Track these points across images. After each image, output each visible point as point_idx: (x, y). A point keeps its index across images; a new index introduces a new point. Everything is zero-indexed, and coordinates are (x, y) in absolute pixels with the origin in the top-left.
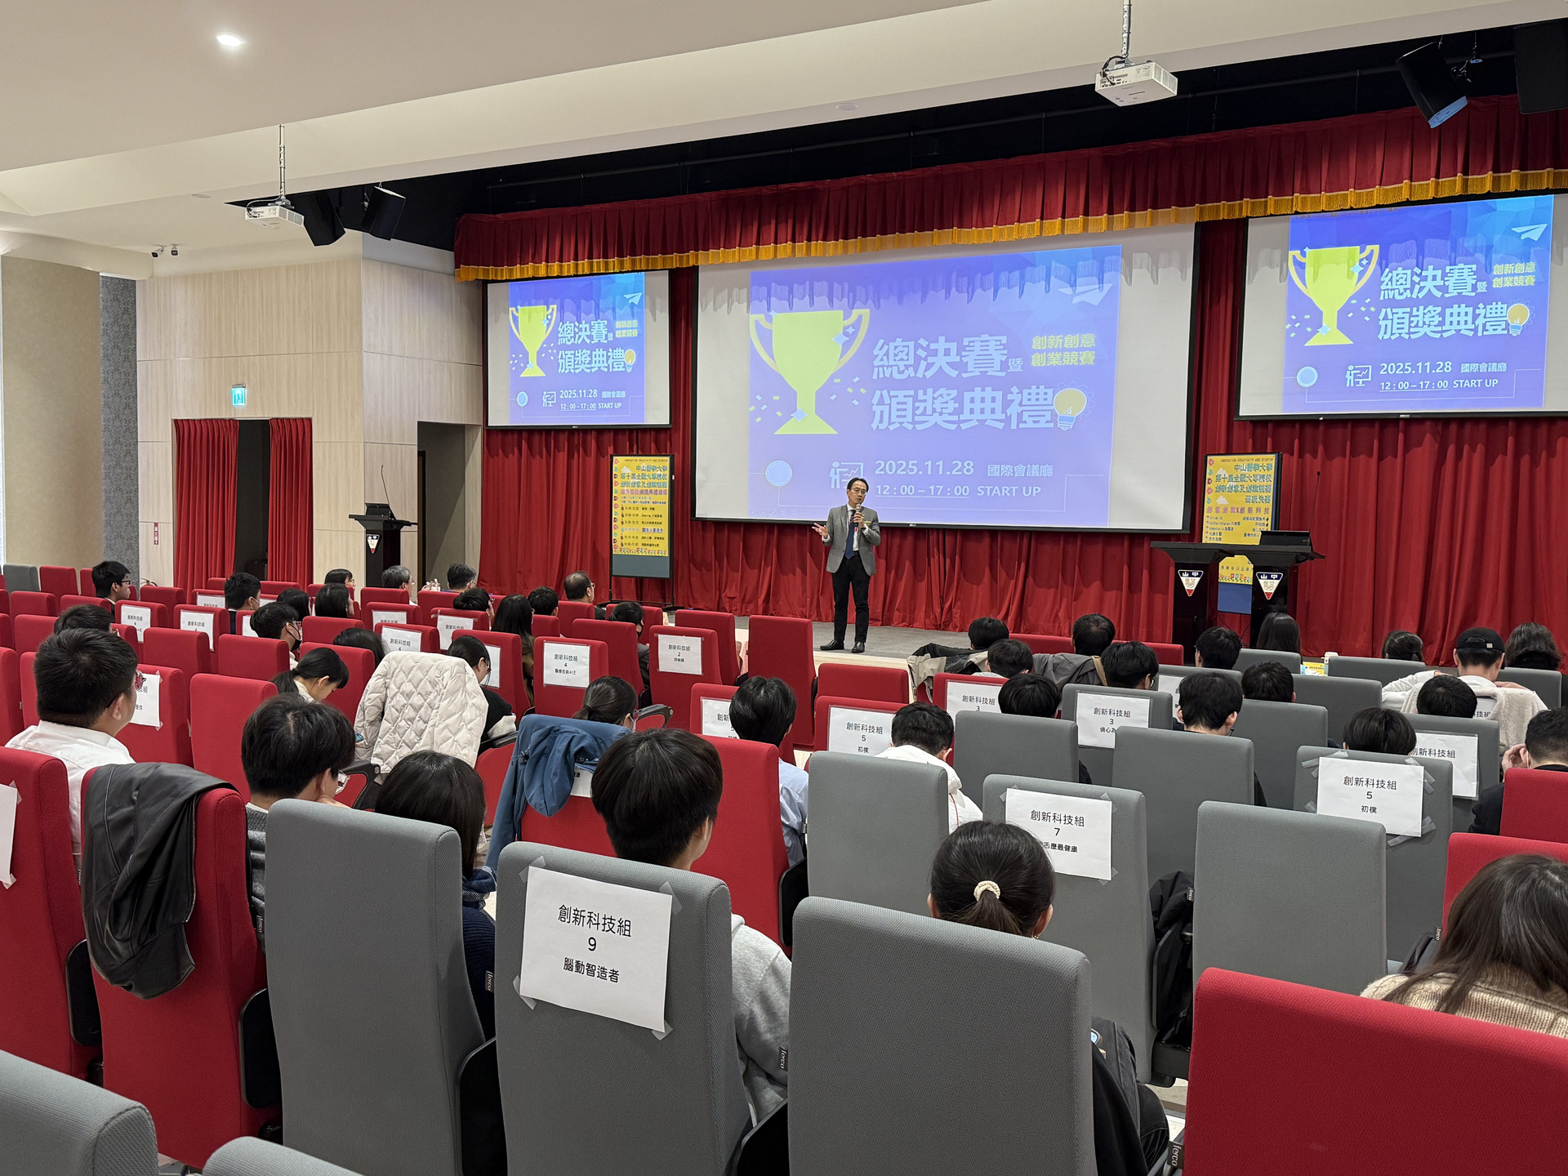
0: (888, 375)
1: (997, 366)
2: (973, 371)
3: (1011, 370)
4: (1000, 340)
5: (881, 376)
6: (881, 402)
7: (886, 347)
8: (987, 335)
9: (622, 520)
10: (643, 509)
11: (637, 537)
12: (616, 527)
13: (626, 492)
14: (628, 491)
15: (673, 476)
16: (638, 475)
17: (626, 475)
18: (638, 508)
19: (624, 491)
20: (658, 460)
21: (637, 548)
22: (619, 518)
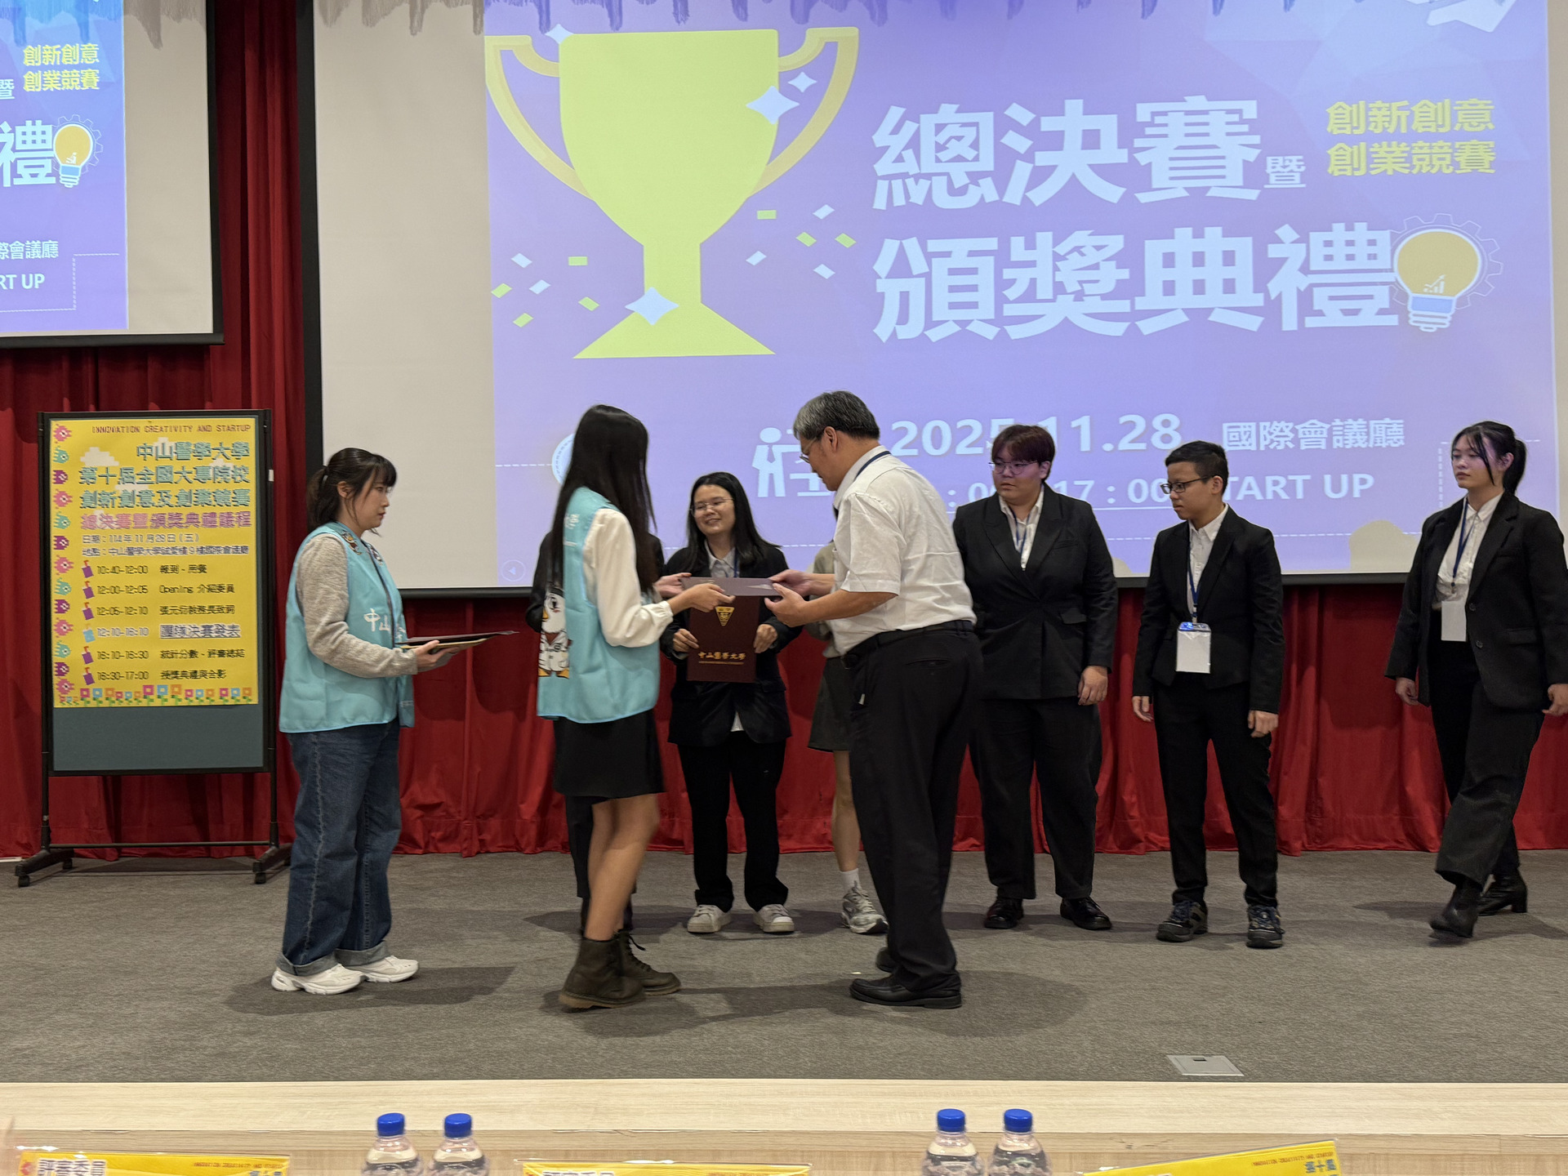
0: (918, 198)
1: (1236, 175)
2: (1166, 186)
3: (1273, 183)
4: (1239, 112)
5: (899, 201)
6: (901, 268)
7: (909, 128)
8: (1203, 98)
9: (86, 604)
10: (164, 569)
11: (144, 655)
12: (66, 627)
13: (99, 523)
14: (107, 519)
15: (271, 472)
16: (141, 470)
17: (97, 473)
18: (143, 570)
19: (92, 518)
20: (214, 428)
21: (145, 687)
22: (77, 601)
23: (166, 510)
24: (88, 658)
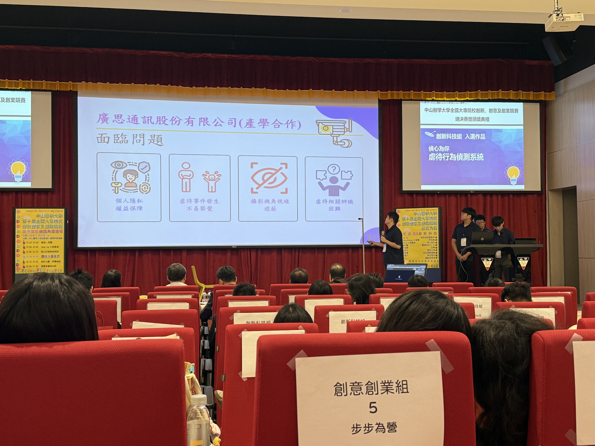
9: (24, 250)
10: (42, 242)
11: (37, 262)
12: (19, 256)
13: (27, 232)
14: (29, 231)
15: (68, 221)
16: (37, 220)
17: (27, 221)
18: (37, 243)
19: (25, 231)
20: (55, 211)
21: (37, 269)
22: (21, 249)
23: (43, 229)
24: (24, 262)
